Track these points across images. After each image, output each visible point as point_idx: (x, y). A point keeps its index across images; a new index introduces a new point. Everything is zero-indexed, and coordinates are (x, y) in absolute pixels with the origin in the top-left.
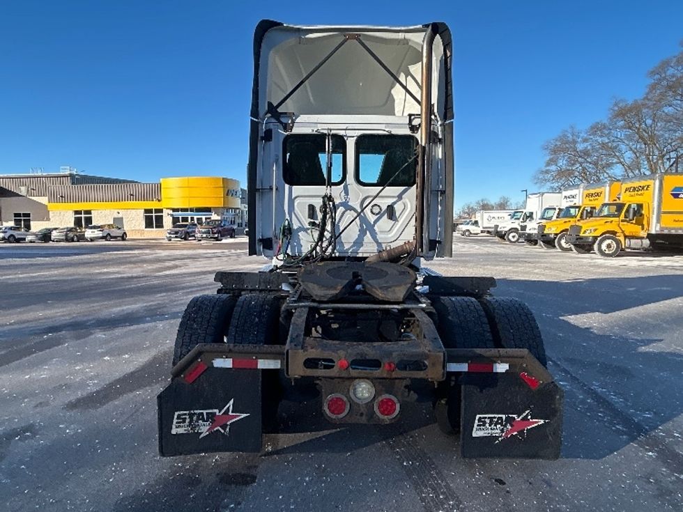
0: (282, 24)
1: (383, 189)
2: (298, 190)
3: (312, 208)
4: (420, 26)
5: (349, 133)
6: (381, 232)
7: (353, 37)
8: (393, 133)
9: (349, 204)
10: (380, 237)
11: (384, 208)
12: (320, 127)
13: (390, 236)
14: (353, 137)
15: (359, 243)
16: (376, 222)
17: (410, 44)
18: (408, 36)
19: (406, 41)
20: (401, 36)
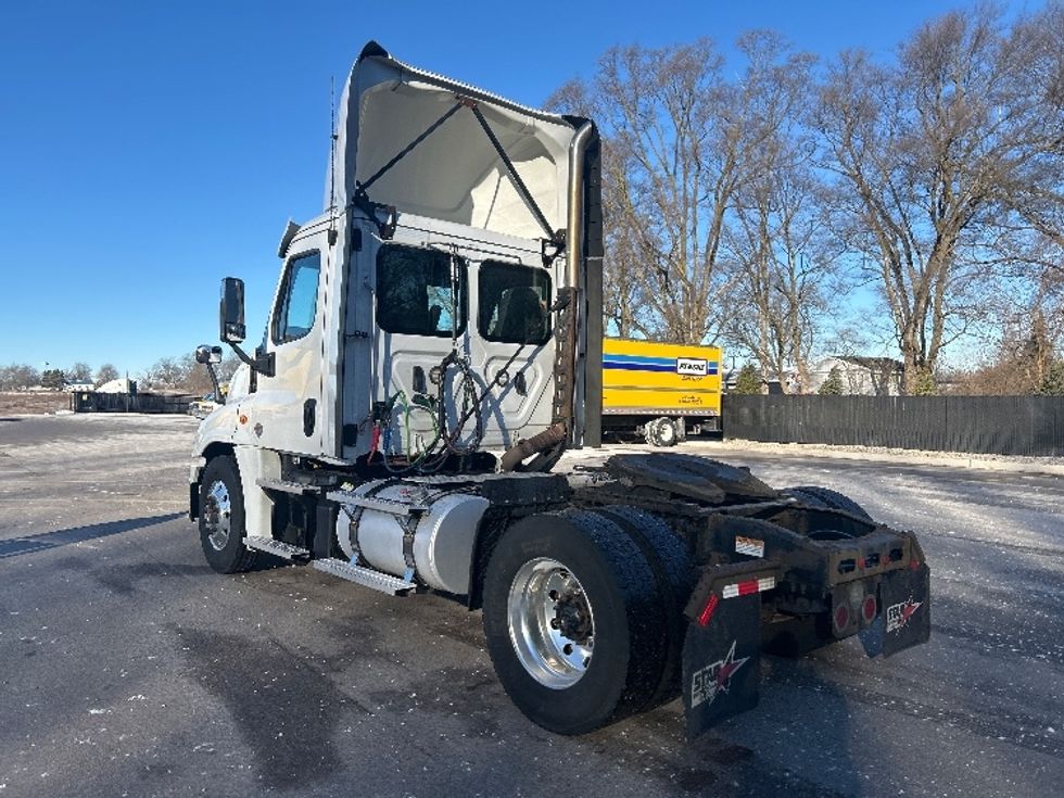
0: (387, 56)
1: (521, 349)
2: (399, 340)
3: (418, 372)
4: (558, 115)
5: (471, 255)
6: (508, 412)
7: (468, 103)
8: (524, 263)
10: (508, 419)
11: (512, 376)
12: (434, 238)
13: (519, 418)
14: (476, 261)
16: (502, 397)
17: (536, 135)
18: (539, 123)
19: (533, 129)
20: (529, 120)
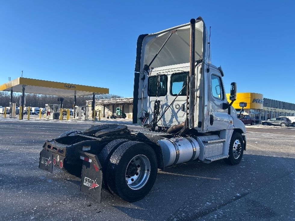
2: (152, 98)
5: (169, 73)
6: (180, 117)
8: (184, 71)
9: (168, 104)
10: (179, 119)
11: (181, 106)
14: (170, 75)
15: (171, 121)
16: (178, 112)
